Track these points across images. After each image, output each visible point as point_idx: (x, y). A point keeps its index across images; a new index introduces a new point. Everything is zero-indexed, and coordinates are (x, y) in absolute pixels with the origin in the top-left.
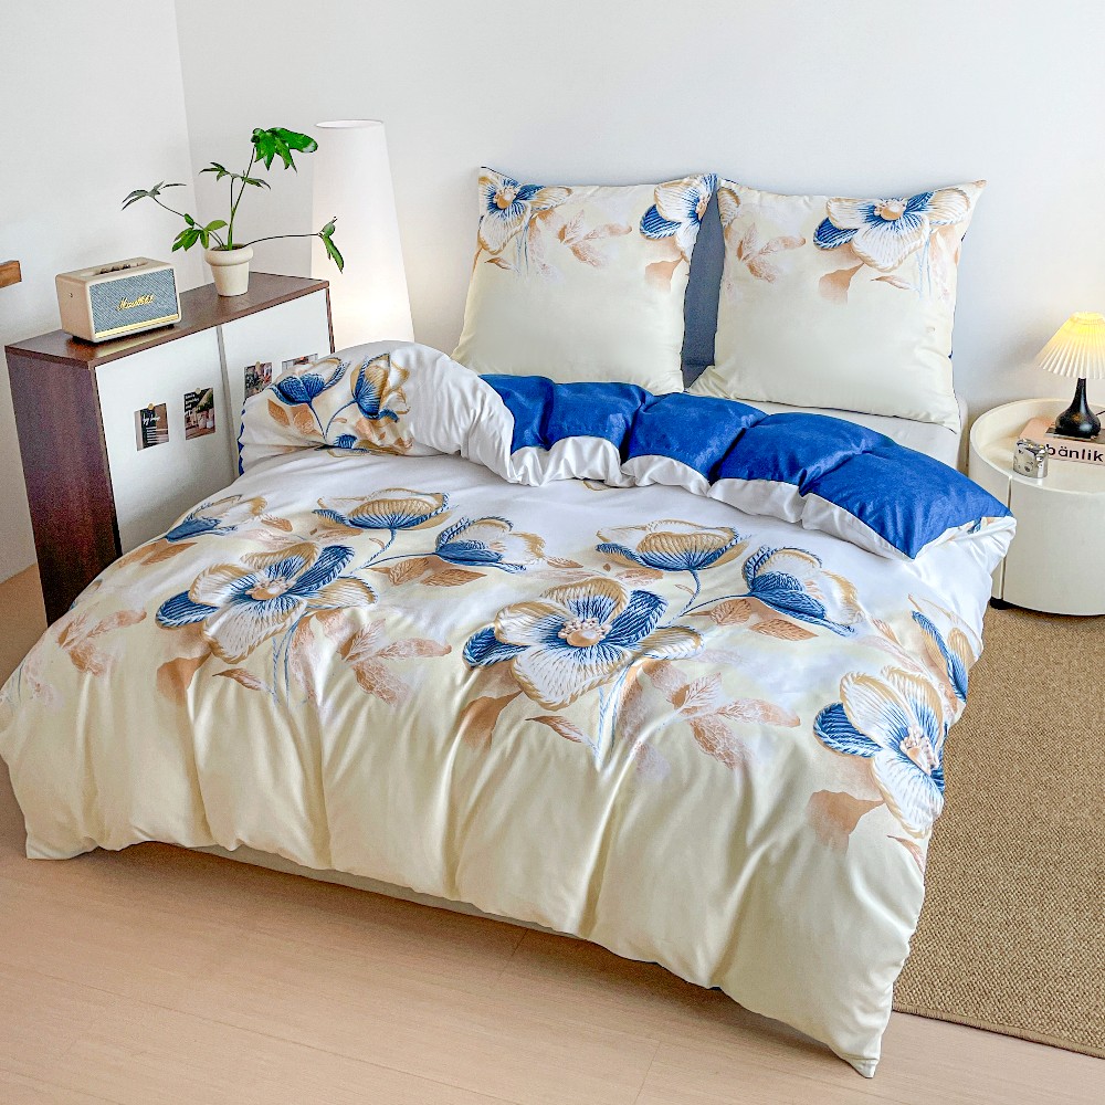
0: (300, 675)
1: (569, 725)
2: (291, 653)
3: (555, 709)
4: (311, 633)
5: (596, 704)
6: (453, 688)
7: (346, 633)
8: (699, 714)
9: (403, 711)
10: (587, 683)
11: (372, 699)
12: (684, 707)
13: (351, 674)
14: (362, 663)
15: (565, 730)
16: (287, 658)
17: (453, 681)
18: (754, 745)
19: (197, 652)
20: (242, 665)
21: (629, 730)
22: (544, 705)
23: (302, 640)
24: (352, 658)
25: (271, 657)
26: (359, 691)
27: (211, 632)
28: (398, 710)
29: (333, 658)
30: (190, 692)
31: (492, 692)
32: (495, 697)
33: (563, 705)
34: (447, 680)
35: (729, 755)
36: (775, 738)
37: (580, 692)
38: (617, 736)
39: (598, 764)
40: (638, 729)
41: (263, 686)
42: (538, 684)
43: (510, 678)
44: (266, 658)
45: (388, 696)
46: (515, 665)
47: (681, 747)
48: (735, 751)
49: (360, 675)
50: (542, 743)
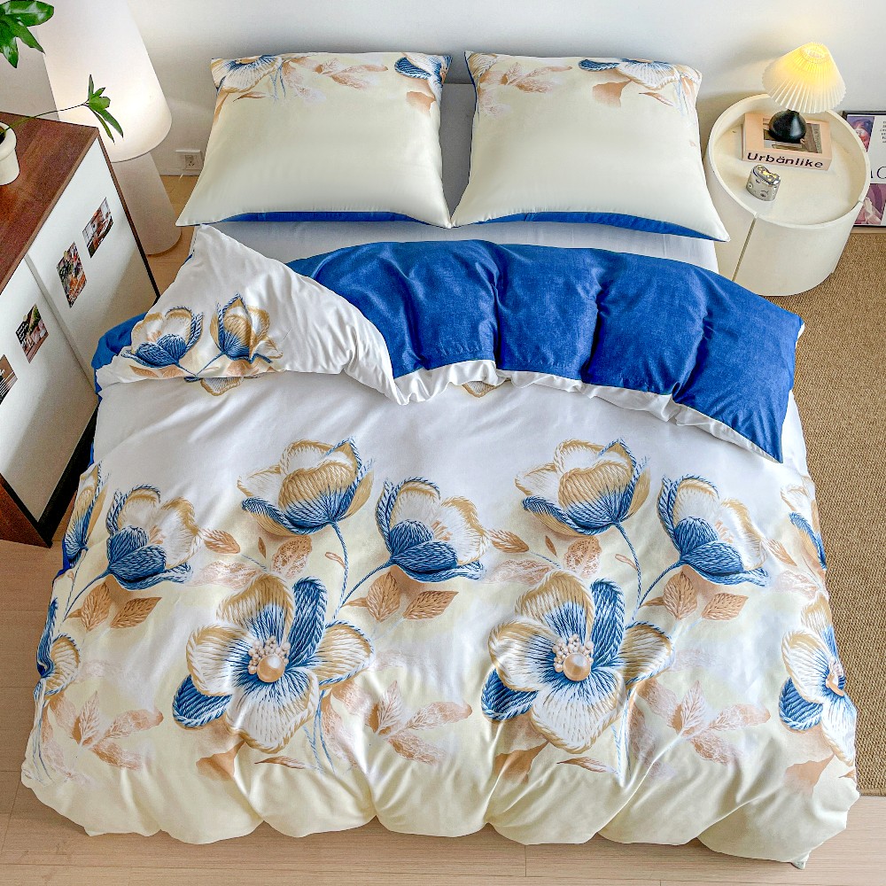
0: (341, 753)
1: (594, 762)
2: (327, 739)
3: (580, 752)
4: (337, 715)
5: (612, 741)
6: (485, 746)
7: (367, 705)
8: (697, 733)
9: (444, 769)
10: (599, 724)
11: (414, 764)
12: (683, 729)
13: (388, 747)
14: (395, 736)
15: (591, 766)
16: (323, 741)
17: (483, 739)
18: (741, 746)
19: (231, 744)
20: (282, 753)
21: (642, 755)
22: (570, 751)
23: (332, 725)
24: (383, 732)
25: (308, 744)
26: (400, 760)
27: (237, 726)
28: (440, 768)
29: (365, 730)
30: (237, 776)
31: (521, 745)
32: (525, 749)
33: (586, 748)
34: (477, 739)
35: (724, 758)
36: (755, 736)
37: (597, 734)
38: (632, 760)
39: (622, 783)
40: (650, 754)
41: (307, 765)
42: (560, 733)
43: (534, 731)
44: (303, 746)
45: (427, 759)
46: (534, 717)
47: (686, 760)
48: (728, 754)
49: (397, 747)
50: (573, 776)
